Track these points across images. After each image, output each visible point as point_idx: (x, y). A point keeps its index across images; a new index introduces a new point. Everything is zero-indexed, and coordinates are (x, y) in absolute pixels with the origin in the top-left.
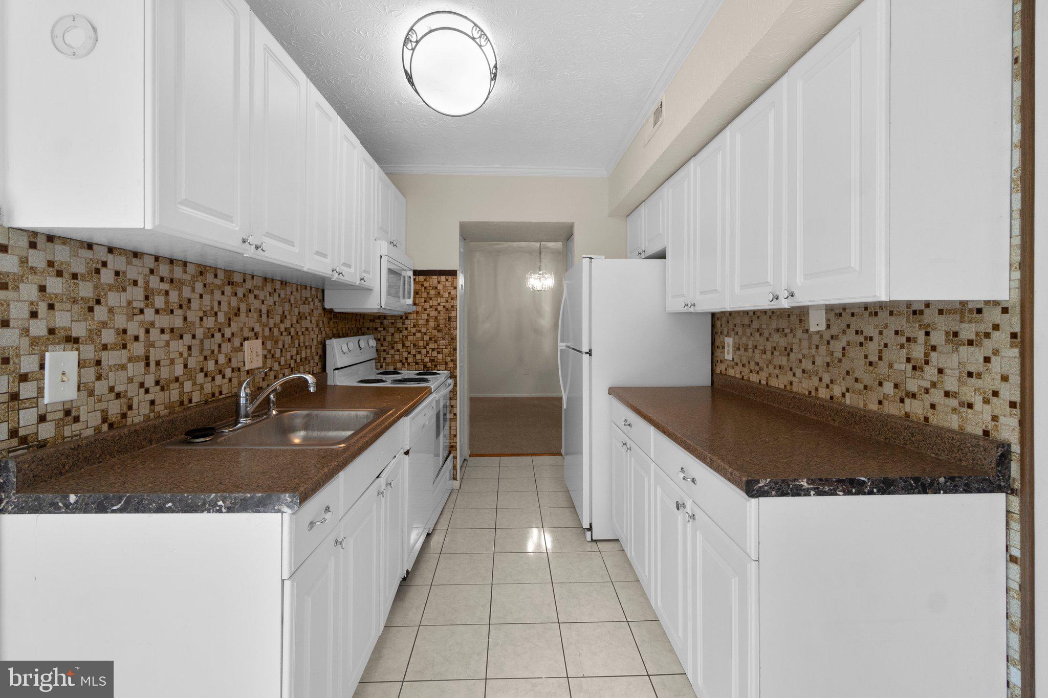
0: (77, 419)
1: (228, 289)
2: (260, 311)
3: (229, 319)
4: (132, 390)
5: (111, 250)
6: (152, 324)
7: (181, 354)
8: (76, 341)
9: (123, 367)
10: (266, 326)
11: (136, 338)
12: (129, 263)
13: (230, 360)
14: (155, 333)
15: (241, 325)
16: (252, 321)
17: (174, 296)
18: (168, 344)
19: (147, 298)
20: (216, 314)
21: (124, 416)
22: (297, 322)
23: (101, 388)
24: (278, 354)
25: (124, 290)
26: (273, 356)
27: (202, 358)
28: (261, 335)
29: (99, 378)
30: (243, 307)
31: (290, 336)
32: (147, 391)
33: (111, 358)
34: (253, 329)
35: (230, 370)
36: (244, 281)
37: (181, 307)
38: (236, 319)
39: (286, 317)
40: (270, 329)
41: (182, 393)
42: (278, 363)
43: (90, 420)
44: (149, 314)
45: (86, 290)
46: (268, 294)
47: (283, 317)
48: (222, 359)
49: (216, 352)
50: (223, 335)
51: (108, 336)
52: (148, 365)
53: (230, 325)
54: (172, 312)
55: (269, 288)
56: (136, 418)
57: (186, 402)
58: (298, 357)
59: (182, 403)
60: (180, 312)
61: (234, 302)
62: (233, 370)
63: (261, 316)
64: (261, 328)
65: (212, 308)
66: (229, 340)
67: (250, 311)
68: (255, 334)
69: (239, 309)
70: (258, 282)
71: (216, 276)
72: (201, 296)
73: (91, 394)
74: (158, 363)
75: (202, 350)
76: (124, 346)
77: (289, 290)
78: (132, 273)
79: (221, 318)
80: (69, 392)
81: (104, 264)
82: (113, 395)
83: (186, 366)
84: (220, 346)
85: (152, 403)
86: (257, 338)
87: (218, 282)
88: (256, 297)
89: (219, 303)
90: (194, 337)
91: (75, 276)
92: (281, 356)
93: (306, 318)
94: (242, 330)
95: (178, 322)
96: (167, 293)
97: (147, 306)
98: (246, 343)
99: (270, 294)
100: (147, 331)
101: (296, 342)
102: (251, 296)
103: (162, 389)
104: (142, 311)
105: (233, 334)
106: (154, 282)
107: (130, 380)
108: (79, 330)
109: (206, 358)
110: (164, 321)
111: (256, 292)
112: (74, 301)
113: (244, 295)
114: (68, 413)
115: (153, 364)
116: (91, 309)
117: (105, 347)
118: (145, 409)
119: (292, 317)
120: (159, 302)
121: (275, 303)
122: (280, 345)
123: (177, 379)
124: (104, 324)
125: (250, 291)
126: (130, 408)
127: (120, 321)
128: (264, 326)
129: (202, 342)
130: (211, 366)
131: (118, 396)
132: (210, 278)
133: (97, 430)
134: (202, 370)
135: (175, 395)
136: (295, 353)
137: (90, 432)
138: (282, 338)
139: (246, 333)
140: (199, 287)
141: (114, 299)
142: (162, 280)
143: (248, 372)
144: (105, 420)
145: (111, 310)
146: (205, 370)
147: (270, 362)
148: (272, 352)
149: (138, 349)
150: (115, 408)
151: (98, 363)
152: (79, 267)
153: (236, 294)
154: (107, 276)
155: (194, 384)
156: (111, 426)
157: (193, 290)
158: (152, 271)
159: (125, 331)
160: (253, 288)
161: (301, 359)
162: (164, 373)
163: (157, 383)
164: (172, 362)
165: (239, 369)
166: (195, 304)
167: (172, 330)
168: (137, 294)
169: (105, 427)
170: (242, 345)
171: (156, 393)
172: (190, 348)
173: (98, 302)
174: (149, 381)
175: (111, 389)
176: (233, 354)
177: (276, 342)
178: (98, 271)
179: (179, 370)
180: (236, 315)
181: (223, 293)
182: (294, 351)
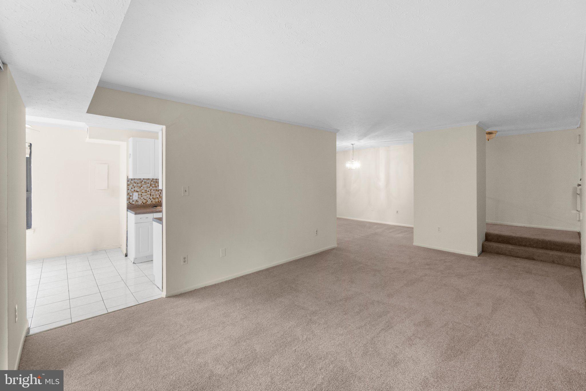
0: (138, 202)
4: (148, 199)
5: (144, 179)
6: (152, 189)
8: (138, 192)
9: (146, 195)
11: (148, 191)
12: (147, 180)
14: (152, 191)
18: (155, 192)
19: (151, 185)
21: (146, 202)
23: (142, 198)
25: (146, 184)
29: (142, 197)
32: (151, 199)
33: (143, 194)
41: (159, 200)
43: (140, 203)
44: (151, 188)
45: (139, 185)
51: (143, 191)
52: (151, 195)
54: (156, 187)
56: (148, 203)
57: (160, 202)
59: (158, 202)
73: (140, 199)
74: (153, 195)
76: (146, 192)
78: (148, 182)
80: (137, 198)
81: (143, 181)
83: (159, 196)
85: (152, 201)
91: (138, 183)
96: (155, 184)
100: (151, 190)
103: (154, 199)
104: (150, 187)
106: (152, 183)
107: (147, 197)
108: (138, 190)
112: (138, 186)
114: (137, 201)
115: (152, 195)
116: (140, 187)
117: (143, 192)
118: (150, 202)
123: (157, 198)
124: (143, 189)
126: (147, 201)
127: (145, 189)
131: (145, 199)
133: (141, 204)
135: (157, 200)
137: (140, 204)
141: (144, 186)
144: (143, 203)
145: (144, 187)
149: (149, 193)
150: (144, 201)
151: (141, 195)
152: (138, 182)
154: (143, 183)
156: (144, 203)
159: (146, 190)
162: (154, 197)
163: (153, 198)
164: (156, 195)
167: (156, 190)
168: (149, 185)
169: (143, 204)
171: (152, 200)
172: (161, 193)
173: (142, 186)
174: (151, 198)
175: (144, 198)
178: (141, 182)
179: (158, 196)
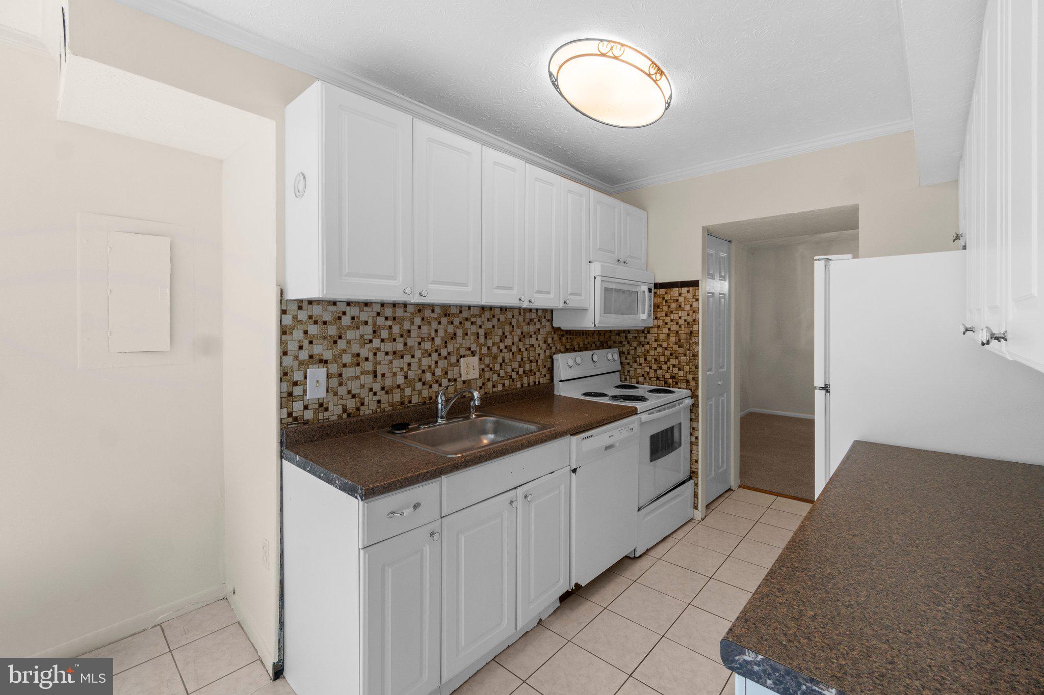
0: (327, 409)
1: (444, 320)
2: (478, 334)
3: (446, 342)
4: (364, 393)
5: (348, 304)
6: (379, 349)
7: (402, 369)
8: (326, 362)
9: (357, 378)
10: (484, 345)
11: (367, 359)
12: (361, 310)
13: (446, 373)
14: (380, 356)
15: (458, 346)
16: (470, 342)
17: (396, 329)
18: (391, 362)
19: (375, 332)
20: (433, 339)
21: (358, 409)
22: (520, 340)
23: (342, 391)
24: (497, 367)
25: (358, 328)
26: (491, 369)
27: (420, 372)
28: (478, 352)
29: (341, 384)
30: (459, 332)
31: (511, 353)
32: (375, 394)
33: (349, 372)
34: (470, 349)
35: (447, 380)
36: (461, 312)
37: (402, 336)
38: (452, 342)
39: (506, 337)
40: (488, 348)
41: (403, 396)
42: (497, 375)
43: (335, 411)
44: (377, 343)
45: (332, 331)
46: (486, 320)
47: (503, 337)
48: (438, 372)
49: (433, 367)
50: (440, 355)
51: (347, 359)
52: (375, 376)
53: (446, 347)
54: (395, 340)
55: (487, 314)
56: (367, 411)
57: (406, 402)
58: (521, 371)
59: (403, 403)
60: (402, 340)
61: (450, 329)
62: (449, 380)
63: (478, 338)
64: (478, 348)
65: (430, 335)
66: (446, 358)
67: (467, 334)
68: (472, 352)
69: (455, 334)
70: (477, 312)
71: (433, 311)
72: (420, 327)
73: (336, 394)
74: (383, 375)
75: (420, 366)
76: (358, 365)
77: (509, 315)
78: (363, 317)
79: (438, 341)
80: (321, 393)
81: (344, 313)
82: (350, 396)
83: (406, 377)
84: (436, 363)
85: (379, 402)
86: (474, 356)
87: (435, 315)
88: (472, 323)
89: (436, 331)
90: (413, 356)
91: (325, 323)
92: (501, 369)
93: (531, 336)
94: (458, 349)
95: (399, 346)
96: (390, 327)
97: (375, 337)
98: (462, 360)
99: (488, 320)
100: (375, 354)
101: (519, 358)
102: (468, 324)
103: (387, 393)
104: (371, 341)
105: (449, 354)
106: (380, 321)
107: (362, 386)
108: (328, 355)
109: (424, 372)
110: (388, 346)
111: (473, 320)
112: (325, 338)
113: (461, 323)
114: (321, 405)
115: (379, 376)
116: (335, 342)
117: (345, 365)
118: (374, 406)
119: (513, 337)
120: (384, 334)
121: (493, 327)
122: (500, 360)
123: (399, 386)
124: (344, 351)
125: (467, 319)
126: (362, 404)
127: (355, 349)
128: (481, 346)
129: (420, 360)
130: (428, 377)
131: (354, 396)
132: (427, 313)
133: (340, 417)
134: (420, 380)
135: (397, 397)
136: (517, 366)
137: (335, 418)
138: (502, 354)
139: (462, 352)
140: (418, 321)
141: (350, 335)
142: (387, 319)
143: (464, 382)
144: (345, 411)
145: (349, 342)
146: (423, 380)
147: (487, 374)
148: (491, 366)
149: (368, 366)
150: (352, 404)
151: (340, 375)
152: (327, 317)
153: (452, 323)
154: (346, 321)
155: (413, 390)
156: (349, 415)
157: (413, 323)
158: (378, 314)
159: (358, 355)
160: (469, 317)
161: (524, 372)
162: (388, 382)
163: (383, 389)
164: (395, 374)
165: (455, 380)
166: (414, 333)
167: (395, 353)
168: (368, 330)
169: (345, 416)
170: (458, 361)
171: (381, 395)
172: (409, 365)
173: (340, 337)
174: (377, 387)
175: (349, 392)
176: (449, 368)
177: (495, 358)
178: (340, 318)
179: (400, 380)
180: (452, 338)
181: (440, 323)
182: (516, 365)
